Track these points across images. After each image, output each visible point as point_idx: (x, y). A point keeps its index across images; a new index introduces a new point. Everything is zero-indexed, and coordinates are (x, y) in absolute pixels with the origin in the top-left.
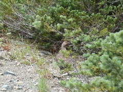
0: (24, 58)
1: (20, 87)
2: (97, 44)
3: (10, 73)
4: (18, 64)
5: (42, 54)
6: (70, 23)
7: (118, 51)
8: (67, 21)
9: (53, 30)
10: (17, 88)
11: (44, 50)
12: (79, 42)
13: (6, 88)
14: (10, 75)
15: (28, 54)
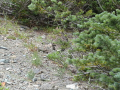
0: (8, 33)
1: (15, 61)
2: (87, 24)
3: (3, 48)
4: (5, 39)
5: (22, 29)
6: (59, 6)
7: (105, 30)
8: (57, 4)
9: (45, 12)
10: (13, 61)
11: (22, 25)
12: (68, 22)
13: (4, 62)
14: (3, 50)
15: (10, 29)
